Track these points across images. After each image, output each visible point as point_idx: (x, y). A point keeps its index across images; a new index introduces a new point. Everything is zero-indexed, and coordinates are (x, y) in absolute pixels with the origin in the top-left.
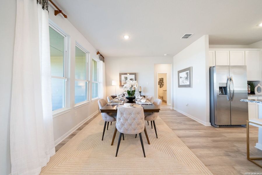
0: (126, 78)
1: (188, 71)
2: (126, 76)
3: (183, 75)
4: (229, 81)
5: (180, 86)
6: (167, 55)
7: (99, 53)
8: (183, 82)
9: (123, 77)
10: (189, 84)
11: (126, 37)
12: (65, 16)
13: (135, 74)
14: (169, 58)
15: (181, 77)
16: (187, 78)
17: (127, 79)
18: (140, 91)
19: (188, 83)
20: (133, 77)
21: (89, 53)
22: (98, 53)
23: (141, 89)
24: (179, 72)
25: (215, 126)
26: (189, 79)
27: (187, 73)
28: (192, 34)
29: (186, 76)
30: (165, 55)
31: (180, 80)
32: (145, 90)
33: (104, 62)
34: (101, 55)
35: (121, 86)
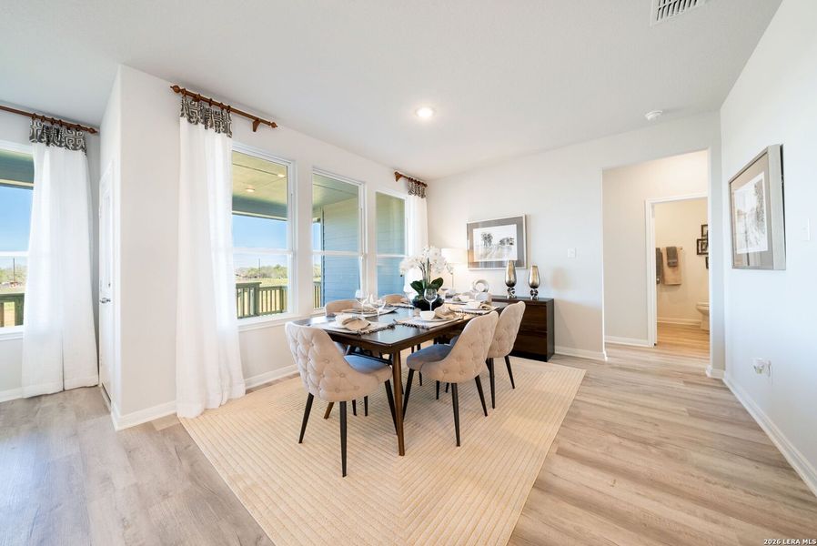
0: (488, 238)
1: (762, 175)
2: (487, 230)
7: (401, 176)
8: (747, 236)
9: (478, 233)
10: (766, 249)
12: (274, 125)
13: (519, 222)
15: (741, 214)
16: (758, 216)
17: (490, 241)
18: (530, 282)
19: (761, 245)
20: (510, 231)
21: (364, 183)
22: (398, 176)
23: (535, 274)
24: (733, 186)
26: (765, 216)
27: (759, 189)
29: (756, 202)
30: (650, 116)
31: (739, 226)
32: (560, 278)
33: (423, 196)
34: (410, 180)
35: (474, 264)
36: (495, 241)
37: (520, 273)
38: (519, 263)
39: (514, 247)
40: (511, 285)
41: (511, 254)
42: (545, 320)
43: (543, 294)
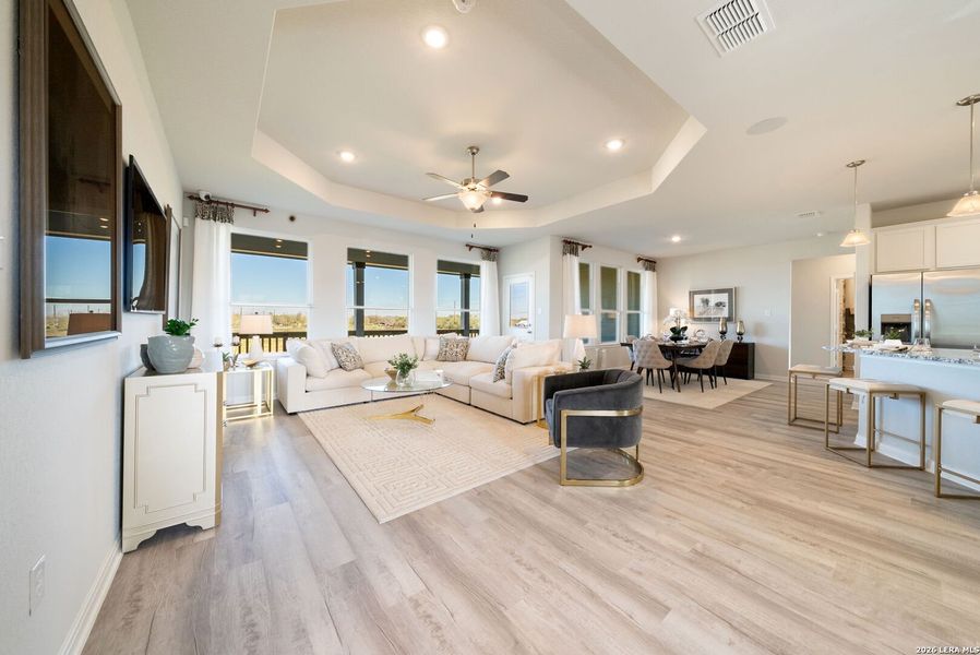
2: (705, 296)
7: (641, 259)
9: (698, 299)
13: (730, 292)
17: (708, 303)
20: (724, 298)
22: (639, 260)
30: (820, 235)
32: (759, 329)
33: (654, 270)
34: (646, 260)
35: (695, 319)
36: (712, 303)
37: (730, 326)
38: (729, 319)
39: (726, 309)
40: (723, 333)
41: (725, 313)
42: (747, 355)
43: (746, 340)
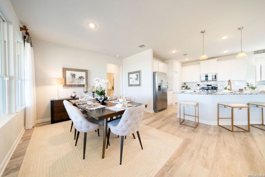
0: (74, 76)
1: (138, 74)
2: (73, 72)
3: (134, 76)
4: (162, 82)
5: (130, 85)
6: (120, 56)
7: (26, 29)
8: (133, 82)
11: (92, 26)
13: (86, 71)
14: (119, 60)
15: (131, 78)
16: (137, 79)
18: (93, 91)
19: (138, 83)
20: (83, 74)
22: (24, 28)
23: (94, 89)
24: (129, 74)
25: (156, 112)
26: (139, 79)
27: (137, 75)
28: (146, 45)
29: (136, 77)
30: (118, 56)
31: (130, 80)
33: (31, 46)
34: (27, 33)
35: (67, 86)
36: (77, 77)
39: (84, 80)
